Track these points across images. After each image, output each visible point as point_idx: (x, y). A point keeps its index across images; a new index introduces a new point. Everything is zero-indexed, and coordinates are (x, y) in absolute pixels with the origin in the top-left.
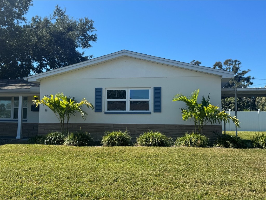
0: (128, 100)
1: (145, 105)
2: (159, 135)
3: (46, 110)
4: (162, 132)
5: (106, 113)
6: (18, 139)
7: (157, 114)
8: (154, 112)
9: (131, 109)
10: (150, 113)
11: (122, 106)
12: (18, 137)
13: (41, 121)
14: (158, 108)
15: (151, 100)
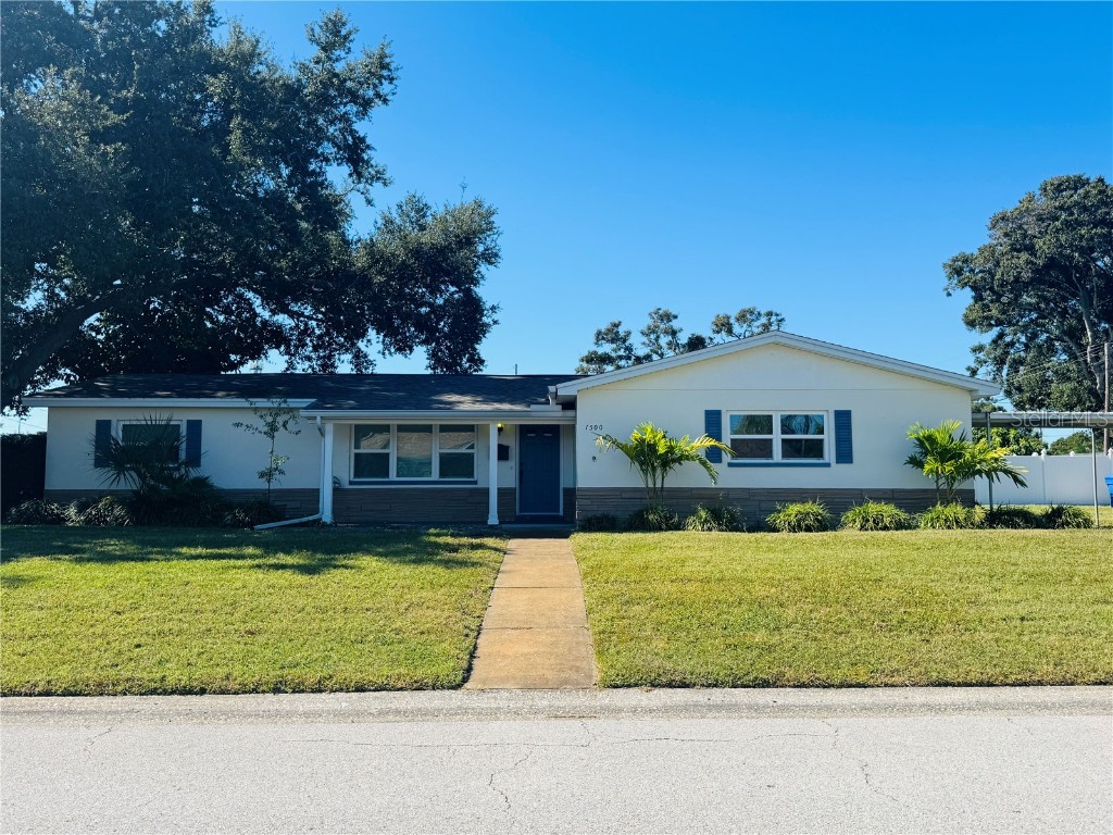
0: (777, 437)
1: (815, 449)
3: (594, 458)
5: (730, 465)
6: (492, 526)
7: (844, 467)
8: (837, 462)
9: (785, 455)
10: (828, 465)
11: (764, 449)
12: (493, 520)
13: (581, 483)
14: (845, 455)
15: (829, 439)
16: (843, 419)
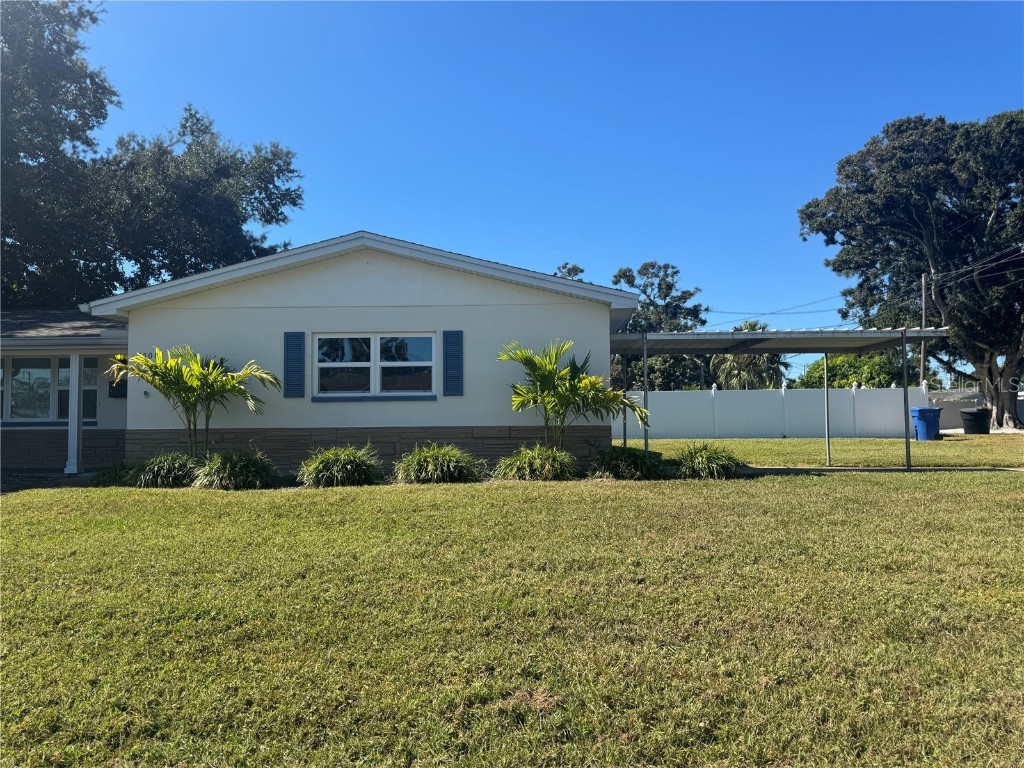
0: (376, 364)
1: (420, 379)
2: (453, 453)
3: (146, 393)
4: (461, 446)
5: (315, 400)
6: (70, 475)
7: (453, 400)
8: (445, 395)
9: (385, 387)
10: (434, 398)
11: (360, 379)
12: (71, 468)
13: (131, 425)
14: (454, 384)
15: (436, 363)
16: (453, 342)
